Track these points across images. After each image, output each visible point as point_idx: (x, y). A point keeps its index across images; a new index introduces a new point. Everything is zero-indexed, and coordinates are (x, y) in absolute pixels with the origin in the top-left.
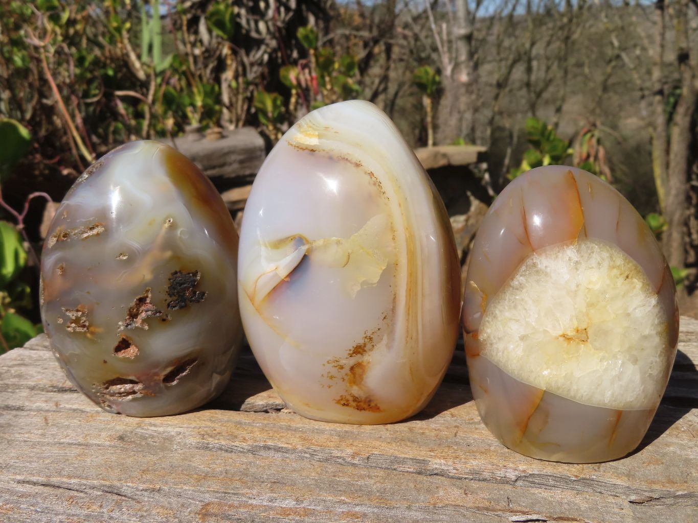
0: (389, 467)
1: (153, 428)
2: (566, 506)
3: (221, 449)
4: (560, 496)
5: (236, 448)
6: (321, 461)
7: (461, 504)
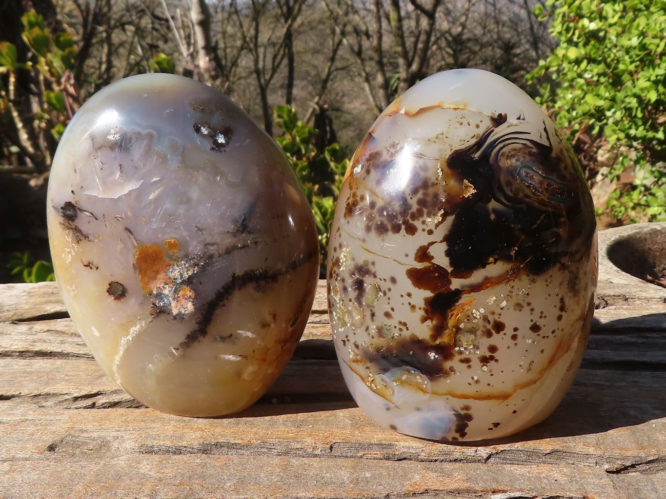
0: (354, 455)
1: (85, 435)
2: (545, 481)
3: (168, 452)
4: (537, 471)
5: (185, 449)
6: (280, 455)
7: (441, 489)
